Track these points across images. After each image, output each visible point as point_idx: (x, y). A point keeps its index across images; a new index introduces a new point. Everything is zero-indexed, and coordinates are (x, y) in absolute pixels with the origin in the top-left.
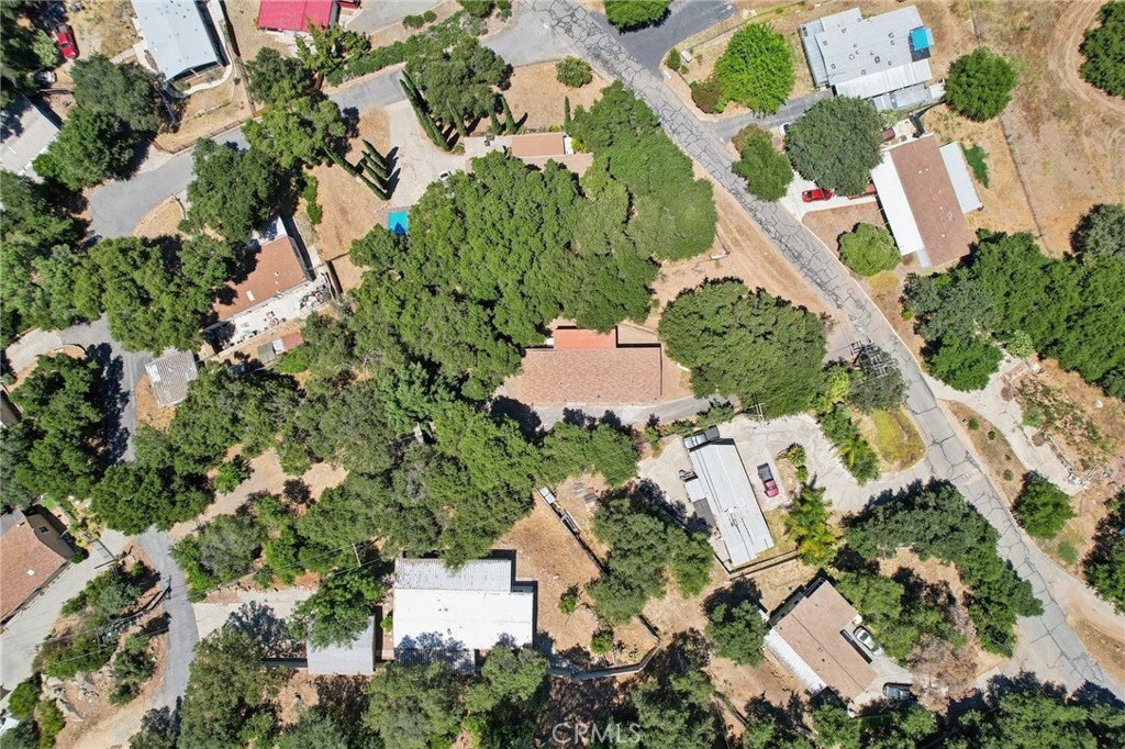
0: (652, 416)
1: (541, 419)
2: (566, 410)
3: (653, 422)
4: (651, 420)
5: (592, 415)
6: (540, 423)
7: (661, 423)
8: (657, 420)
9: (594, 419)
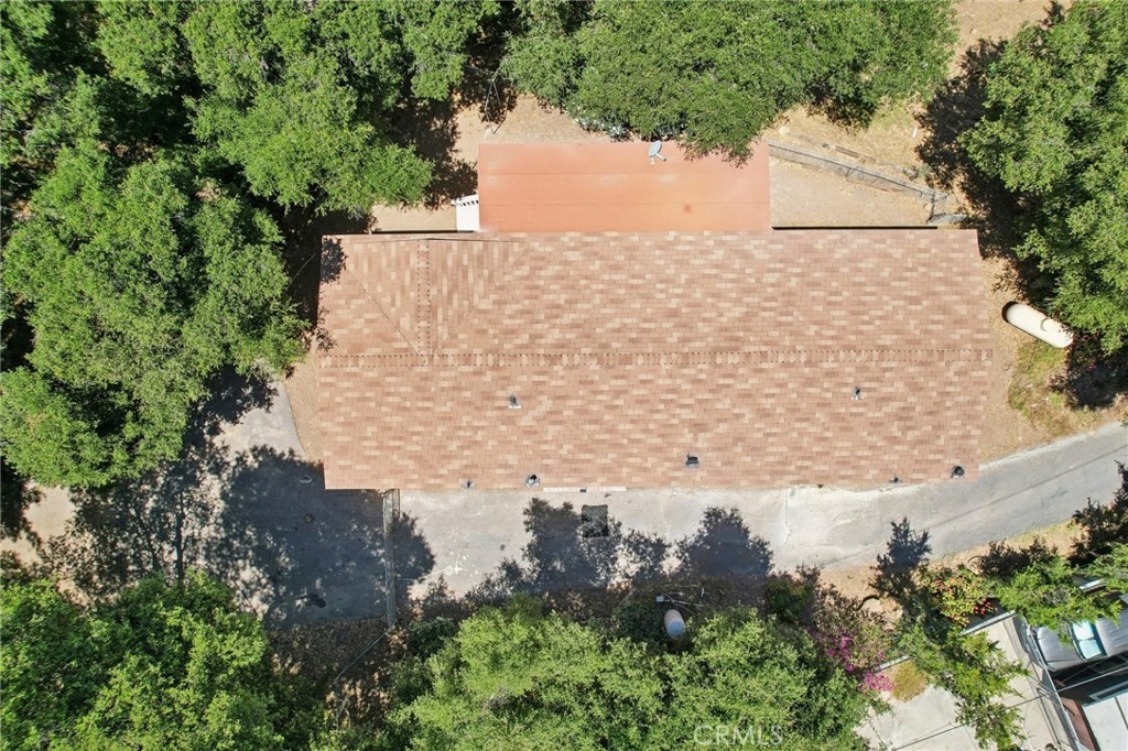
0: (901, 531)
1: (435, 546)
2: (538, 508)
3: (903, 556)
4: (896, 548)
5: (647, 531)
6: (427, 562)
7: (934, 560)
8: (922, 546)
9: (659, 548)
